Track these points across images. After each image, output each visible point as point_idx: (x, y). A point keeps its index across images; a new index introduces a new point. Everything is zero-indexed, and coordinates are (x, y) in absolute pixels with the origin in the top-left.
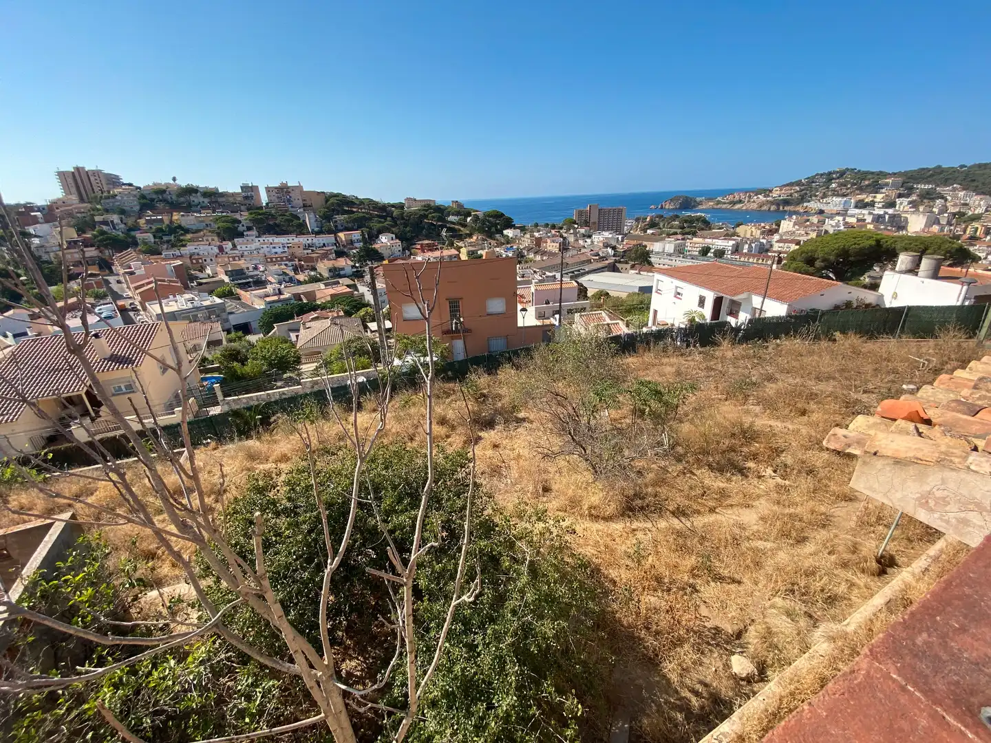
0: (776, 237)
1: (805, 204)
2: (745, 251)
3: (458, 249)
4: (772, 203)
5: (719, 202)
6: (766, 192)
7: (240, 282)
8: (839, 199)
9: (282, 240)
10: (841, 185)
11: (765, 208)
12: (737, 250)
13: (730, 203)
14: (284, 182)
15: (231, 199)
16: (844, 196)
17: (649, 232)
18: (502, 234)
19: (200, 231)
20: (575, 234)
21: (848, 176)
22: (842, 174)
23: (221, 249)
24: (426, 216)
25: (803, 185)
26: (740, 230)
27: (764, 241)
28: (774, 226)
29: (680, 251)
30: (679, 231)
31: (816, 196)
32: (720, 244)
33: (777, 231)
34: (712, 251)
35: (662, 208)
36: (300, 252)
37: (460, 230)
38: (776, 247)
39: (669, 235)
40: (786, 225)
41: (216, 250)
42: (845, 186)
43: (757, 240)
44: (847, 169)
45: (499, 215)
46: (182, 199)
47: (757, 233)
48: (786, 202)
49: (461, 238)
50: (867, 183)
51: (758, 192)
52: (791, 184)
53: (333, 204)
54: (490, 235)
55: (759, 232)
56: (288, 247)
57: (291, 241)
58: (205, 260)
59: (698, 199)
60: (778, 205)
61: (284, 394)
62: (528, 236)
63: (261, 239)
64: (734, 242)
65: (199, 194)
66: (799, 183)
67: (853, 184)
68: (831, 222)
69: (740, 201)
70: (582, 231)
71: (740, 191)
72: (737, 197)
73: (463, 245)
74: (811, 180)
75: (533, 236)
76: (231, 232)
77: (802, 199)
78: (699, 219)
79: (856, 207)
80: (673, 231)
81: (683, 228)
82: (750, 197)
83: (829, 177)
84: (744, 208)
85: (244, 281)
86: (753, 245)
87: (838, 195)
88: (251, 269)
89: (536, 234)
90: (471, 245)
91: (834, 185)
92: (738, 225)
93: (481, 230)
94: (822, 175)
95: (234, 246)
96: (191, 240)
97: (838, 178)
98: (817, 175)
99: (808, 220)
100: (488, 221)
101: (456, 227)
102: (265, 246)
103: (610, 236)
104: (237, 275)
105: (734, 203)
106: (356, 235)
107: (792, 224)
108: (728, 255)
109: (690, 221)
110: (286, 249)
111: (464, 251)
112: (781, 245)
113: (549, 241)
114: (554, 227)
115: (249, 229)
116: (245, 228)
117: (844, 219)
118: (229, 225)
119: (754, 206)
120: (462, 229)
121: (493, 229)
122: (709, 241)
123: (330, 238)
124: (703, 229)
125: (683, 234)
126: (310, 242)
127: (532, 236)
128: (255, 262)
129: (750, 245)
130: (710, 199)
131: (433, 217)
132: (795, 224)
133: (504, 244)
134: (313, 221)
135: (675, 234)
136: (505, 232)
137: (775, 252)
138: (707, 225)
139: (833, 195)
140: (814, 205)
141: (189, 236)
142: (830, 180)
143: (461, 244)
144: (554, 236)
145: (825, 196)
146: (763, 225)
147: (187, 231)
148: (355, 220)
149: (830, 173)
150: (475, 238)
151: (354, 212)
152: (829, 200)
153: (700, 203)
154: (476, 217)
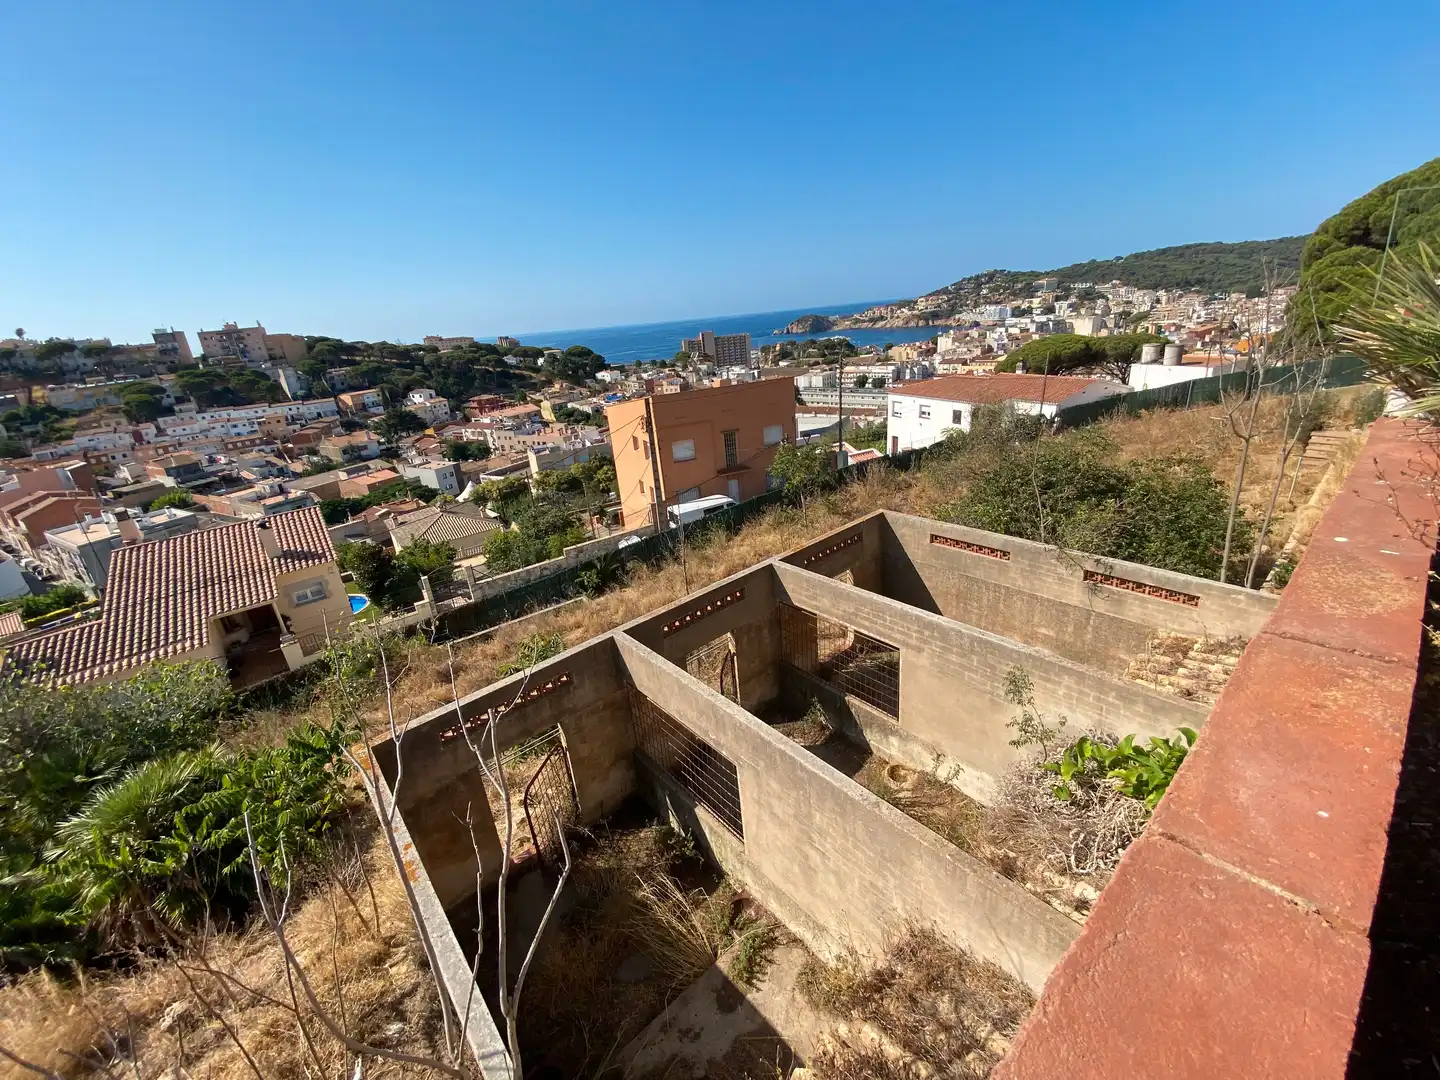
0: (937, 359)
1: (957, 317)
2: (907, 377)
3: (538, 403)
4: (919, 317)
5: (857, 321)
6: (910, 304)
7: (197, 483)
8: (993, 308)
9: (240, 413)
10: (991, 290)
11: (912, 324)
12: (898, 376)
13: (871, 320)
14: (231, 323)
15: (137, 356)
16: (997, 303)
17: (782, 364)
18: (594, 378)
19: (89, 411)
20: (697, 371)
21: (999, 280)
22: (991, 277)
23: (138, 437)
24: (476, 361)
25: (951, 293)
26: (893, 352)
27: (927, 364)
28: (931, 345)
29: (830, 384)
30: (820, 360)
31: (967, 305)
32: (877, 371)
33: (935, 351)
34: (870, 380)
35: (788, 332)
36: (281, 429)
37: (531, 377)
38: (941, 369)
39: (811, 366)
40: (945, 343)
41: (128, 440)
42: (997, 291)
43: (918, 363)
44: (996, 271)
45: (585, 353)
46: (46, 363)
47: (914, 355)
48: (935, 315)
49: (536, 388)
50: (1020, 286)
51: (901, 305)
52: (937, 293)
53: (321, 352)
54: (579, 383)
55: (915, 353)
56: (259, 423)
57: (260, 414)
58: (113, 458)
59: (831, 318)
60: (927, 320)
62: (633, 378)
63: (207, 415)
64: (893, 368)
65: (76, 352)
66: (945, 291)
67: (1006, 289)
68: (993, 335)
69: (882, 318)
70: (704, 367)
71: (879, 305)
72: (877, 314)
73: (542, 398)
74: (959, 286)
75: (642, 379)
76: (150, 408)
77: (952, 311)
78: (841, 343)
79: (1013, 315)
80: (813, 360)
81: (824, 356)
82: (892, 311)
83: (978, 282)
84: (888, 326)
85: (203, 481)
86: (915, 370)
87: (990, 303)
88: (205, 463)
89: (645, 376)
90: (553, 396)
91: (985, 291)
92: (890, 347)
93: (563, 376)
94: (970, 279)
95: (160, 432)
96: (75, 428)
97: (988, 282)
98: (964, 279)
99: (968, 335)
100: (571, 362)
101: (525, 373)
102: (218, 425)
103: (743, 371)
104: (186, 473)
105: (873, 320)
106: (371, 395)
107: (950, 340)
108: (889, 384)
109: (831, 346)
110: (256, 427)
111: (546, 405)
112: (946, 366)
113: (664, 383)
114: (664, 365)
115: (180, 400)
116: (172, 400)
117: (1007, 331)
118: (145, 397)
119: (899, 323)
120: (534, 375)
121: (581, 372)
122: (863, 368)
123: (328, 404)
124: (849, 356)
125: (828, 364)
126: (294, 412)
127: (640, 378)
128: (208, 451)
129: (911, 369)
130: (844, 318)
131: (488, 361)
132: (954, 340)
133: (600, 392)
134: (293, 380)
135: (817, 363)
136: (599, 375)
137: (940, 376)
138: (851, 350)
139: (986, 303)
140: (967, 317)
141: (72, 422)
142: (979, 286)
143: (537, 396)
144: (668, 376)
145: (976, 305)
146: (918, 344)
147: (64, 414)
148: (364, 374)
149: (978, 277)
150: (557, 386)
151: (359, 363)
152: (982, 308)
153: (834, 324)
154: (553, 357)
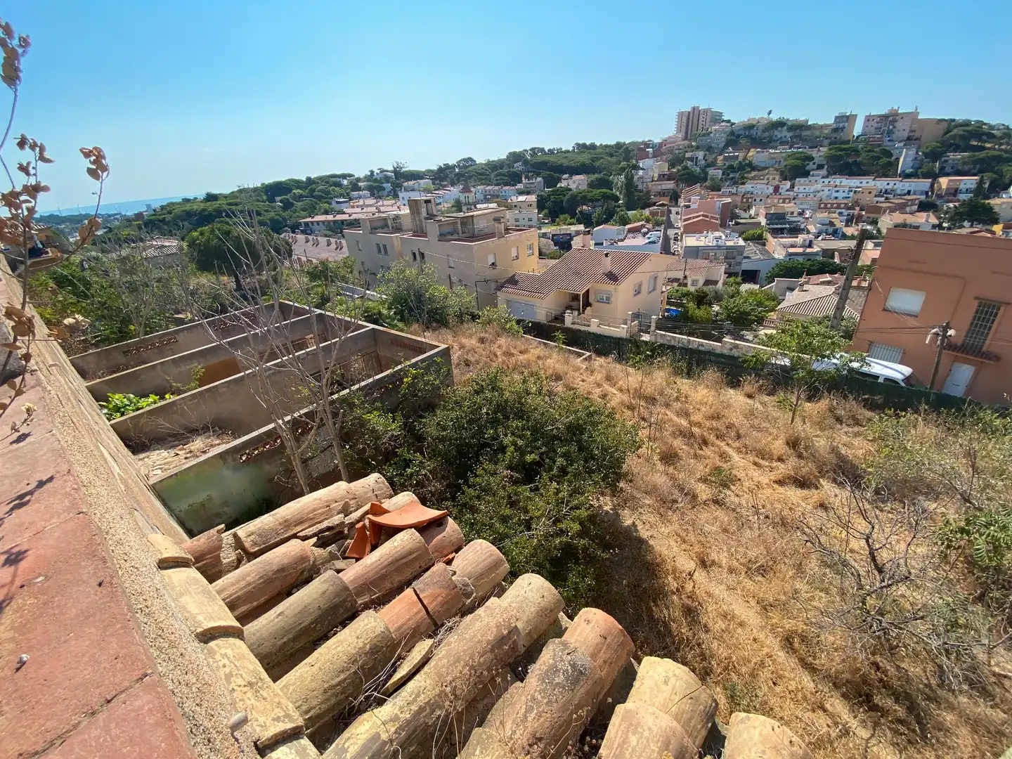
7: (776, 226)
9: (854, 182)
14: (896, 108)
15: (817, 133)
19: (766, 168)
23: (777, 189)
36: (867, 199)
41: (771, 189)
46: (766, 134)
53: (954, 137)
56: (855, 192)
57: (864, 184)
58: (755, 200)
61: (703, 346)
63: (827, 181)
65: (785, 128)
76: (797, 171)
85: (779, 226)
88: (795, 214)
95: (792, 187)
96: (753, 178)
102: (826, 189)
104: (777, 218)
106: (970, 182)
110: (851, 194)
115: (820, 167)
116: (815, 167)
118: (798, 162)
123: (925, 184)
126: (889, 187)
128: (802, 207)
134: (909, 159)
141: (753, 174)
147: (754, 168)
148: (981, 161)
151: (983, 148)
